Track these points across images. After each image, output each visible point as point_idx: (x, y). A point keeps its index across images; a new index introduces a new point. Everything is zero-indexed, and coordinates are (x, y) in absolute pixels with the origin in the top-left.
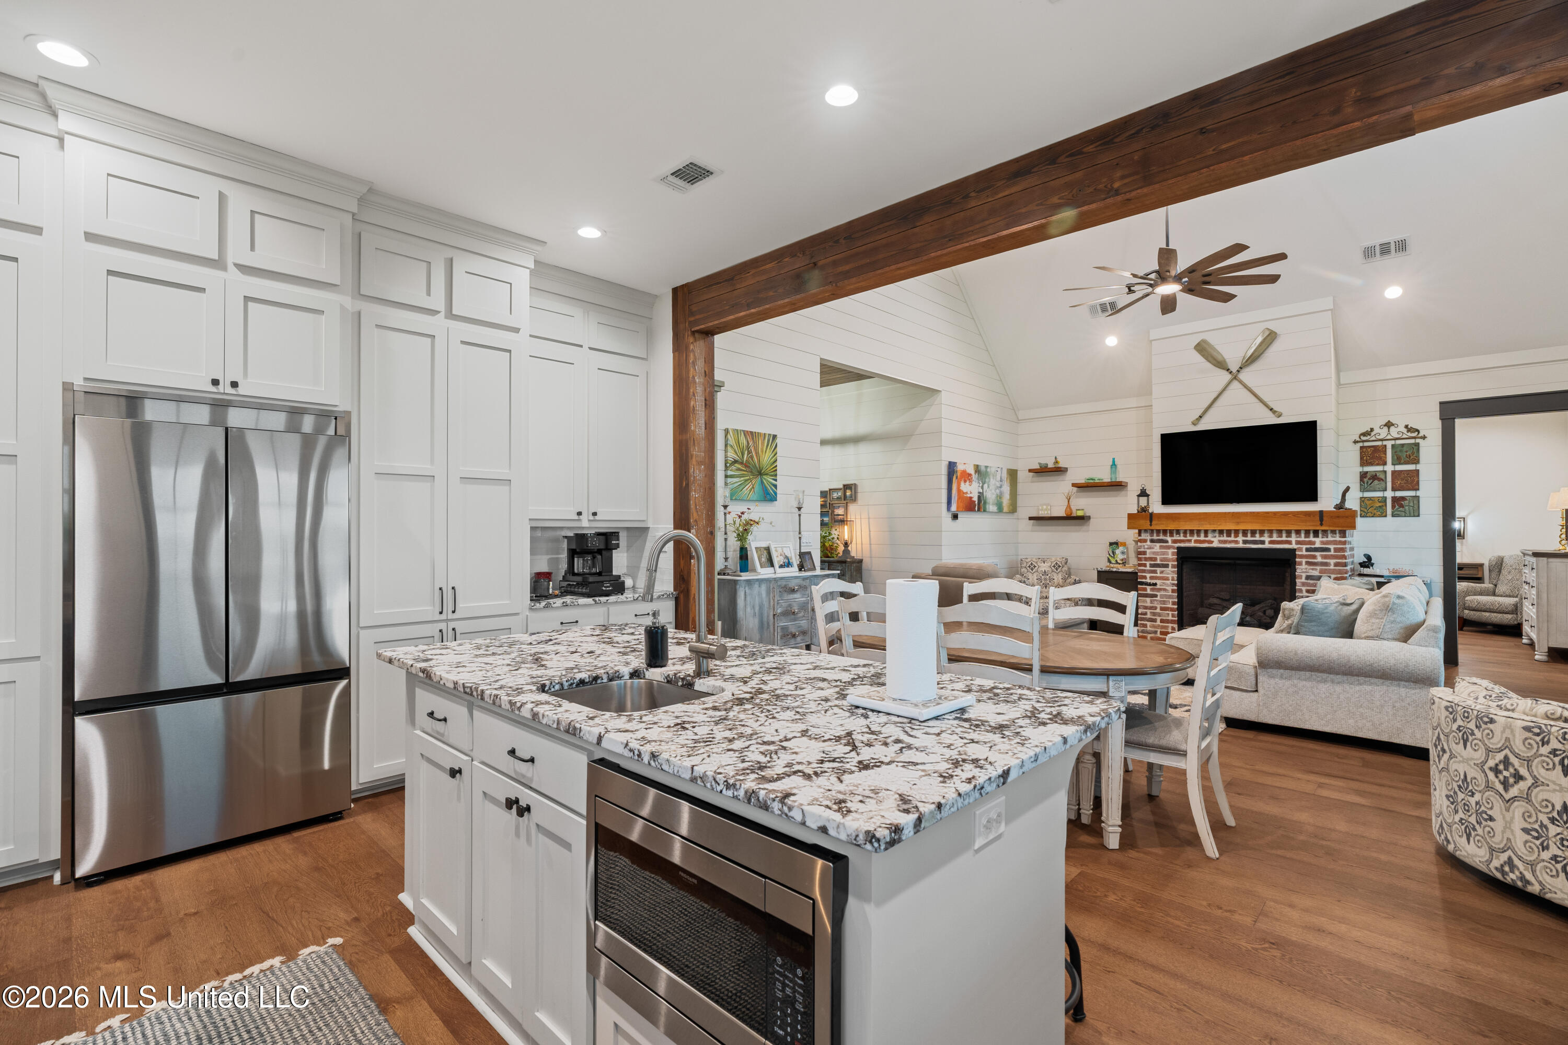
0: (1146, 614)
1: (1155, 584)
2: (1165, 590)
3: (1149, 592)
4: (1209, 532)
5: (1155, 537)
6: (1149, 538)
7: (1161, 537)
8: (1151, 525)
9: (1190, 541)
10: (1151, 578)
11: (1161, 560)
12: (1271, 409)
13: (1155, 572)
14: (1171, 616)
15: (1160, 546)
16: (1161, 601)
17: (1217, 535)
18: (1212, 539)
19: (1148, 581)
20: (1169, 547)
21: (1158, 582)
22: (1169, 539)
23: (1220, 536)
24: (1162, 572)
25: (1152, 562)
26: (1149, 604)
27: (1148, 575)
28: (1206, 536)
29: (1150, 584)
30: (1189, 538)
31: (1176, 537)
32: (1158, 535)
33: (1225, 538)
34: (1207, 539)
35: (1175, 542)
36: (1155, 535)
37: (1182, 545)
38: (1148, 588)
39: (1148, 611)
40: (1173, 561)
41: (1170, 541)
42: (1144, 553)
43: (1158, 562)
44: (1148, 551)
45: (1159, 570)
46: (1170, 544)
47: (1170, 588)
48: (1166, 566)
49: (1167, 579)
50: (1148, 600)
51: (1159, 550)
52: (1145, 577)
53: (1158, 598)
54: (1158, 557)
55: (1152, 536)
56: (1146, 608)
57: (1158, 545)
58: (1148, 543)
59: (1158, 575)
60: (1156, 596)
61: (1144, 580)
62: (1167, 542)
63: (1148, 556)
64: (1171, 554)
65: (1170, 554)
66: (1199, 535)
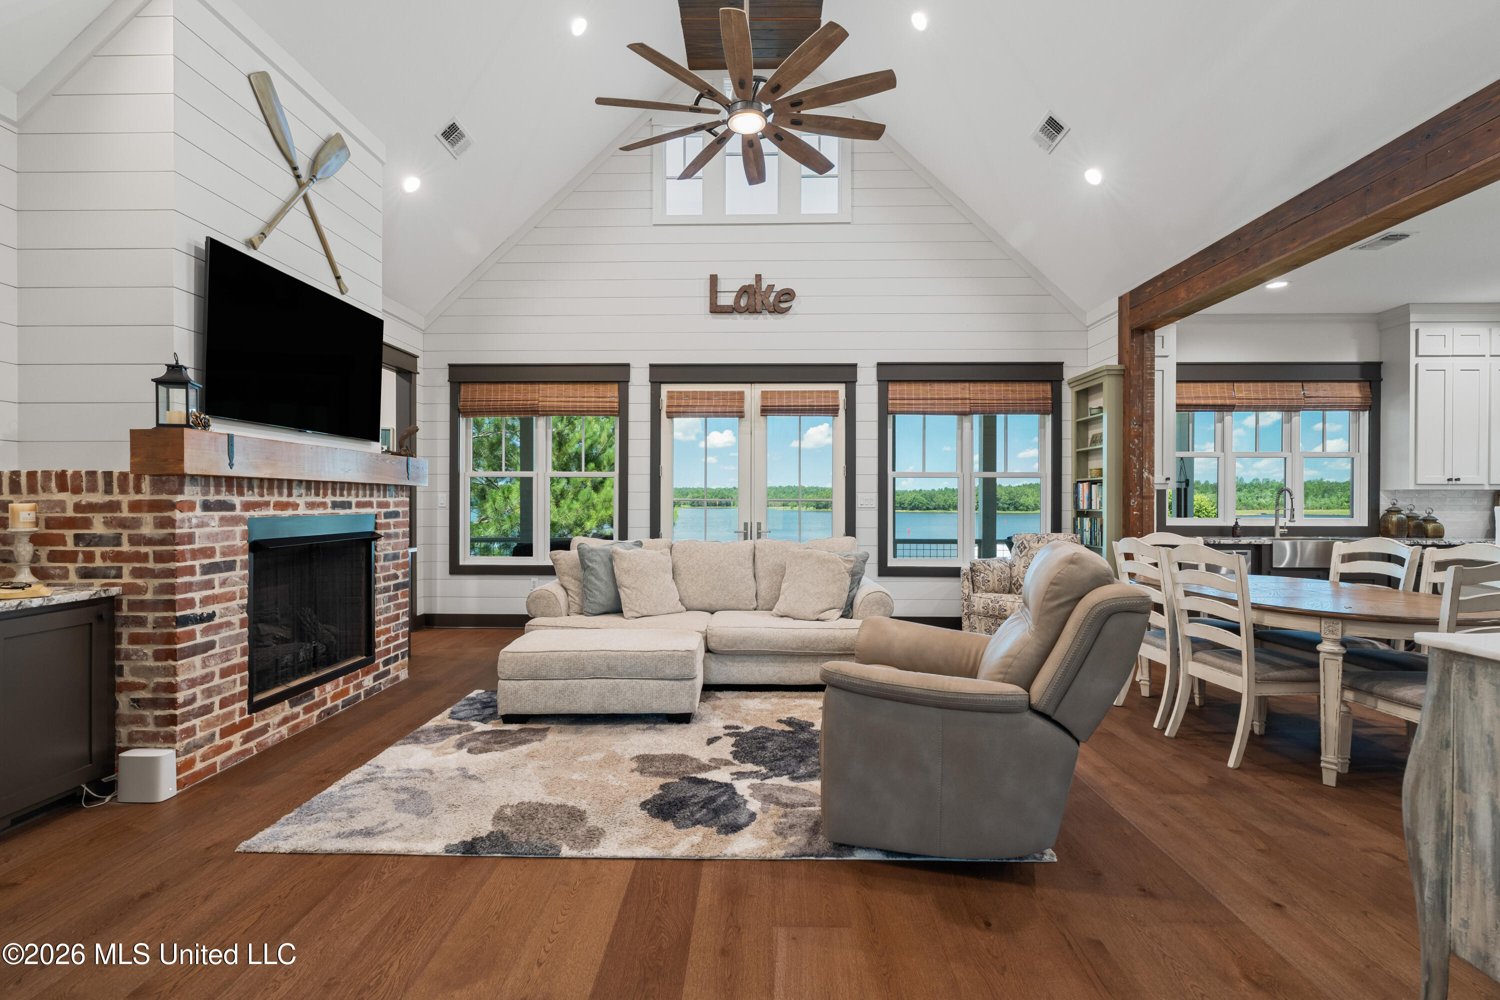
0: (193, 700)
1: (211, 616)
2: (229, 624)
3: (200, 640)
4: (294, 484)
5: (212, 497)
6: (198, 499)
7: (224, 497)
8: (231, 465)
9: (267, 504)
10: (205, 601)
11: (224, 554)
12: (338, 278)
13: (209, 585)
14: (238, 684)
15: (222, 519)
16: (222, 654)
17: (303, 491)
18: (298, 501)
19: (198, 610)
20: (236, 521)
21: (216, 608)
22: (237, 500)
23: (307, 495)
24: (223, 583)
25: (206, 561)
26: (199, 672)
27: (197, 596)
28: (290, 495)
29: (200, 619)
30: (266, 498)
31: (250, 497)
32: (218, 492)
33: (313, 499)
34: (291, 500)
35: (247, 506)
36: (212, 489)
37: (256, 514)
38: (198, 628)
39: (198, 690)
40: (244, 553)
41: (238, 507)
42: (190, 538)
43: (218, 559)
44: (198, 532)
45: (217, 577)
46: (238, 512)
47: (236, 619)
48: (230, 566)
49: (231, 597)
50: (197, 660)
51: (217, 529)
52: (190, 603)
53: (217, 650)
54: (218, 546)
55: (206, 493)
56: (193, 683)
57: (217, 515)
58: (198, 512)
59: (217, 591)
60: (211, 645)
61: (188, 612)
62: (232, 507)
63: (196, 546)
64: (238, 539)
65: (238, 536)
66: (280, 494)
